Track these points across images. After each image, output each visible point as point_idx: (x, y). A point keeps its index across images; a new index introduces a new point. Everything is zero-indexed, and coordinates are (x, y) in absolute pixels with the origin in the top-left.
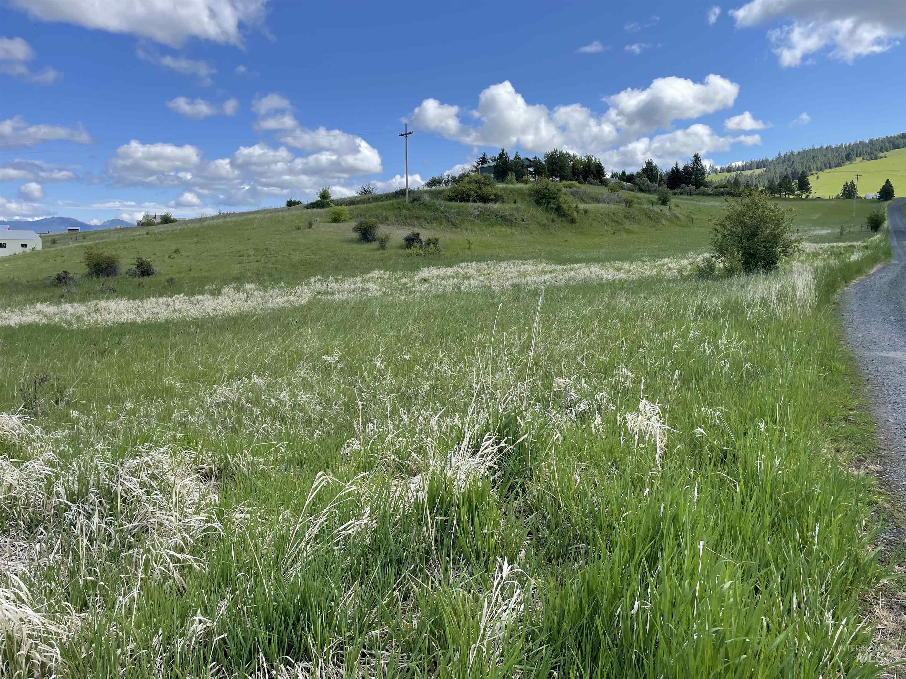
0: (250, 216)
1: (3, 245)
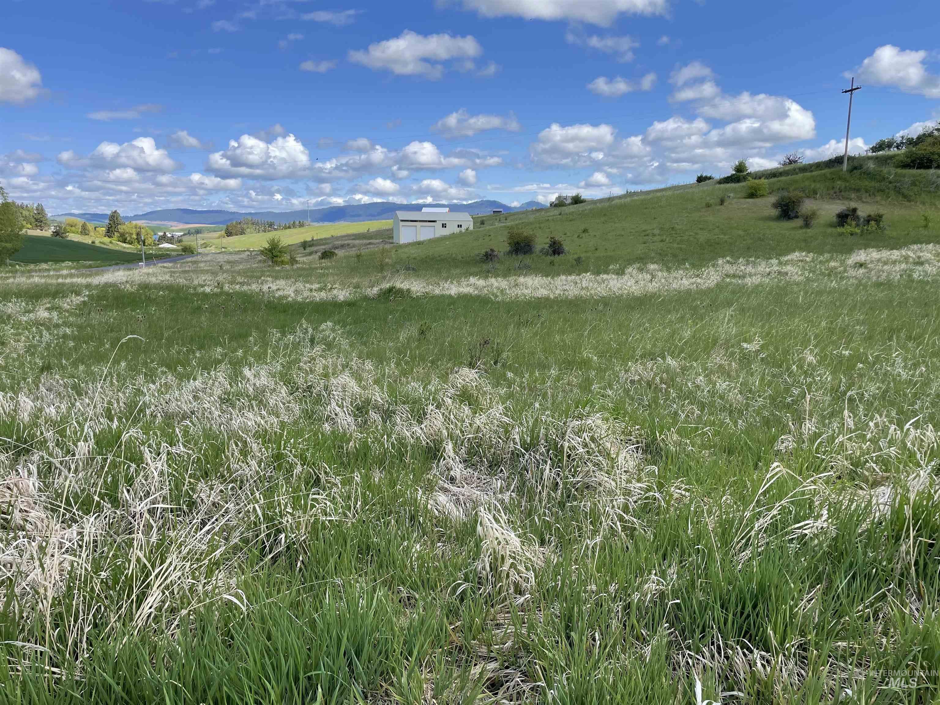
0: (659, 194)
1: (444, 226)
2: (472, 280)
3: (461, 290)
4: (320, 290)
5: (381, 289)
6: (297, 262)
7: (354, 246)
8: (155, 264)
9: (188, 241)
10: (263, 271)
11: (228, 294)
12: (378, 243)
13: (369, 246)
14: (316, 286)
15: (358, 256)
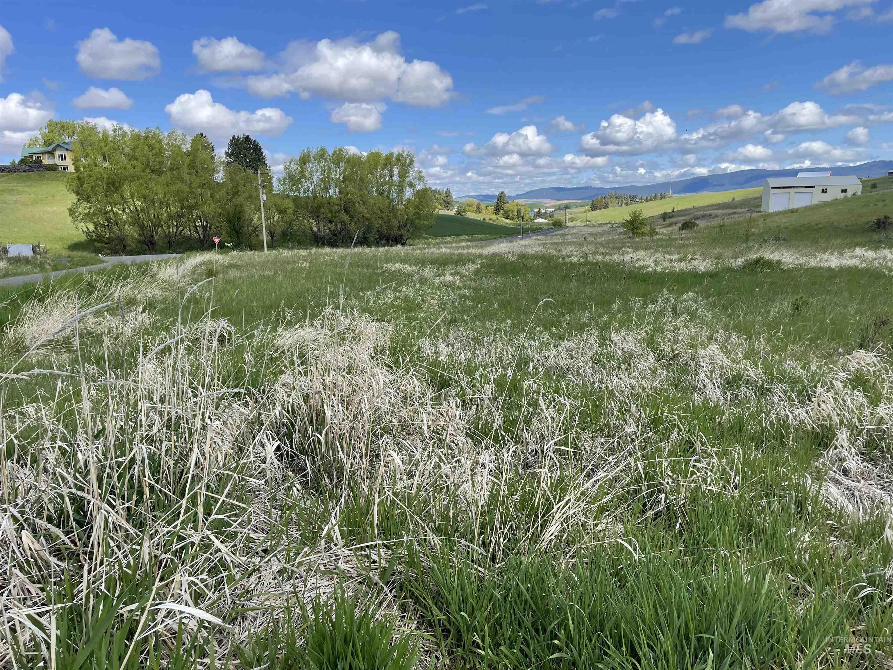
1: (824, 191)
2: (859, 251)
3: (844, 262)
4: (680, 260)
5: (747, 260)
6: (657, 234)
7: (716, 216)
8: (530, 237)
9: (557, 216)
10: (623, 243)
11: (593, 264)
12: (744, 213)
13: (733, 216)
14: (675, 257)
15: (721, 226)
